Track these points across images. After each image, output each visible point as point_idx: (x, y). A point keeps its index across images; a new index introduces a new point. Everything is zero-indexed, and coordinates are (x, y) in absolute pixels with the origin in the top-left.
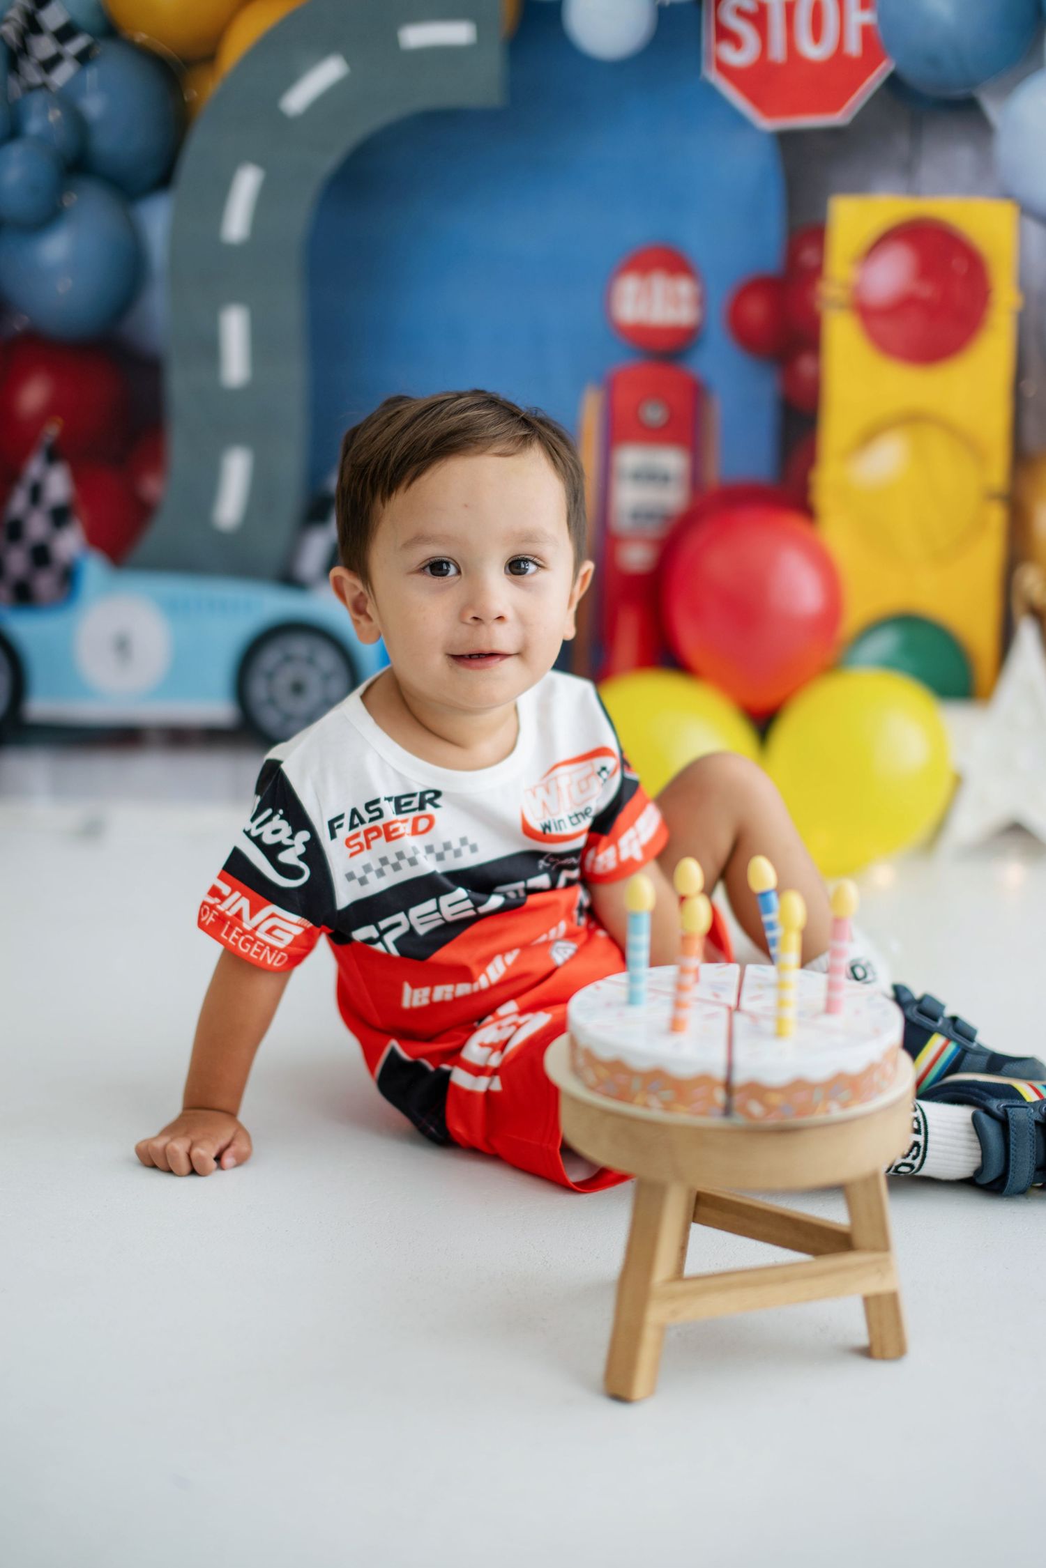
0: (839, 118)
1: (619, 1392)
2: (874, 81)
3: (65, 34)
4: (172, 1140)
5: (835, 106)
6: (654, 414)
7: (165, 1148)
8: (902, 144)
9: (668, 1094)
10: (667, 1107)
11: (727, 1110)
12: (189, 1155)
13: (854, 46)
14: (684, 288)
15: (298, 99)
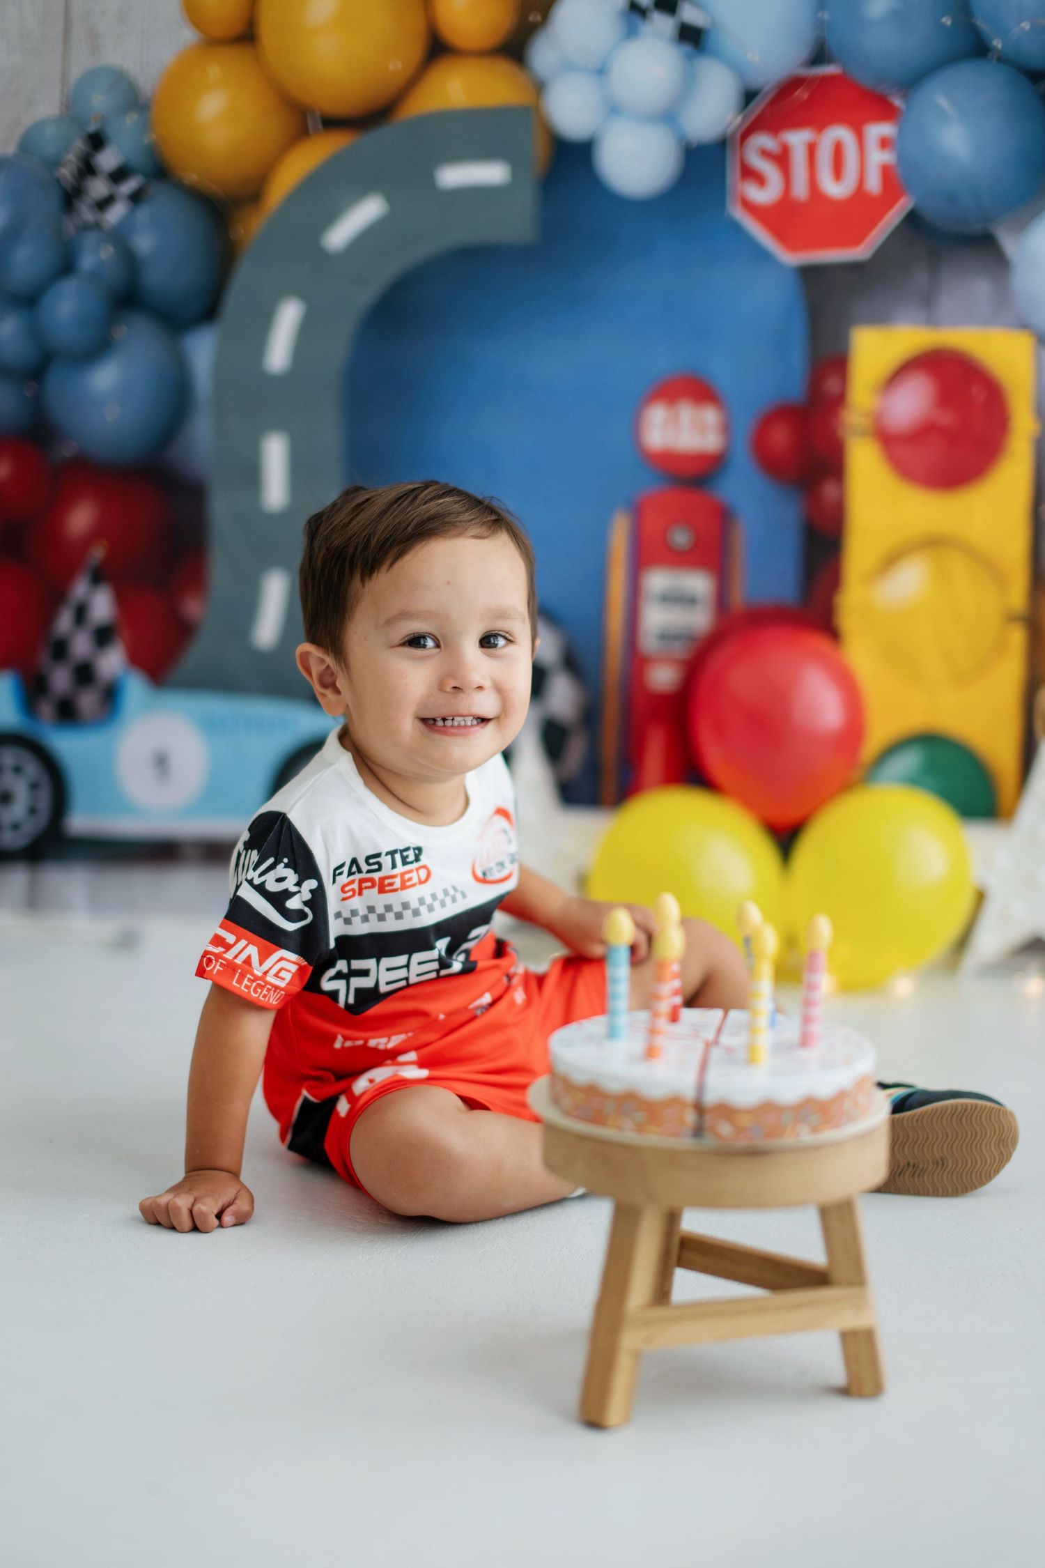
0: (860, 252)
1: (593, 1421)
2: (893, 218)
3: (119, 175)
4: (175, 1197)
5: (856, 241)
6: (681, 538)
7: (167, 1205)
8: (921, 278)
9: (640, 1116)
10: (640, 1128)
11: (698, 1131)
12: (191, 1211)
13: (874, 184)
14: (710, 416)
15: (340, 235)
